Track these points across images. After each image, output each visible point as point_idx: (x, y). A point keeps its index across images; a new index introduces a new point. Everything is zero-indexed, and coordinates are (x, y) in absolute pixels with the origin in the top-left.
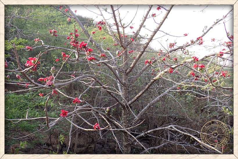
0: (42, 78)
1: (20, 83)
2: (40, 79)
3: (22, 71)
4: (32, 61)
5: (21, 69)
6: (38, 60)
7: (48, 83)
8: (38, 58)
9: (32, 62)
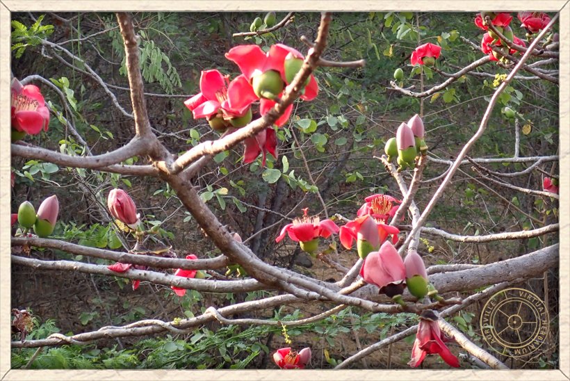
0: (317, 222)
1: (135, 264)
2: (296, 224)
3: (162, 164)
4: (258, 77)
5: (153, 141)
6: (308, 72)
7: (374, 263)
8: (311, 51)
9: (256, 87)
